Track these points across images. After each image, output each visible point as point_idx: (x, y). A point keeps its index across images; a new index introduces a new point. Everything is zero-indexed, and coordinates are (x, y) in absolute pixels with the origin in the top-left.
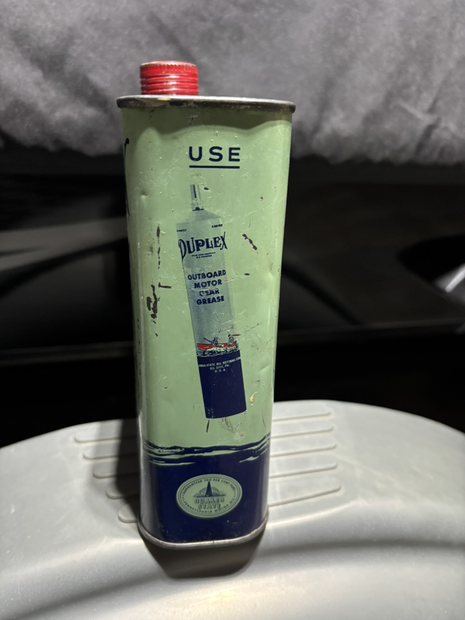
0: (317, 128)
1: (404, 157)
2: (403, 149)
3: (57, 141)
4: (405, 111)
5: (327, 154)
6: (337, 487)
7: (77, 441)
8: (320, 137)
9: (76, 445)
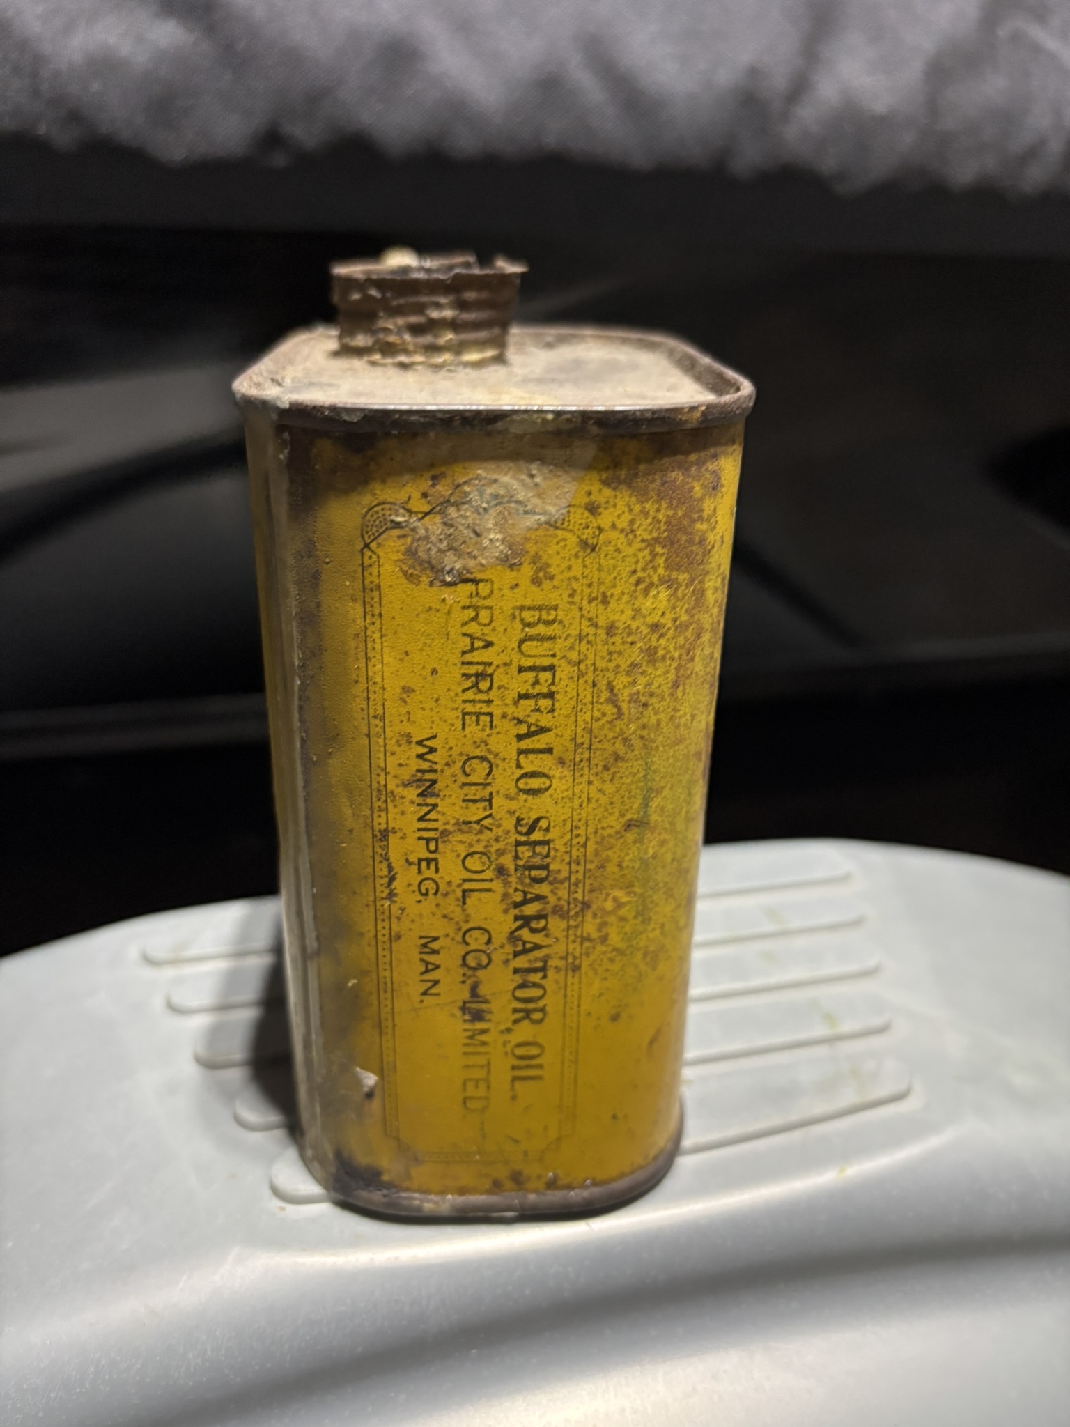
0: (799, 88)
1: (1035, 177)
2: (1032, 153)
3: (74, 116)
4: (1036, 49)
5: (828, 164)
6: (901, 1087)
7: (149, 961)
8: (808, 115)
9: (149, 973)
